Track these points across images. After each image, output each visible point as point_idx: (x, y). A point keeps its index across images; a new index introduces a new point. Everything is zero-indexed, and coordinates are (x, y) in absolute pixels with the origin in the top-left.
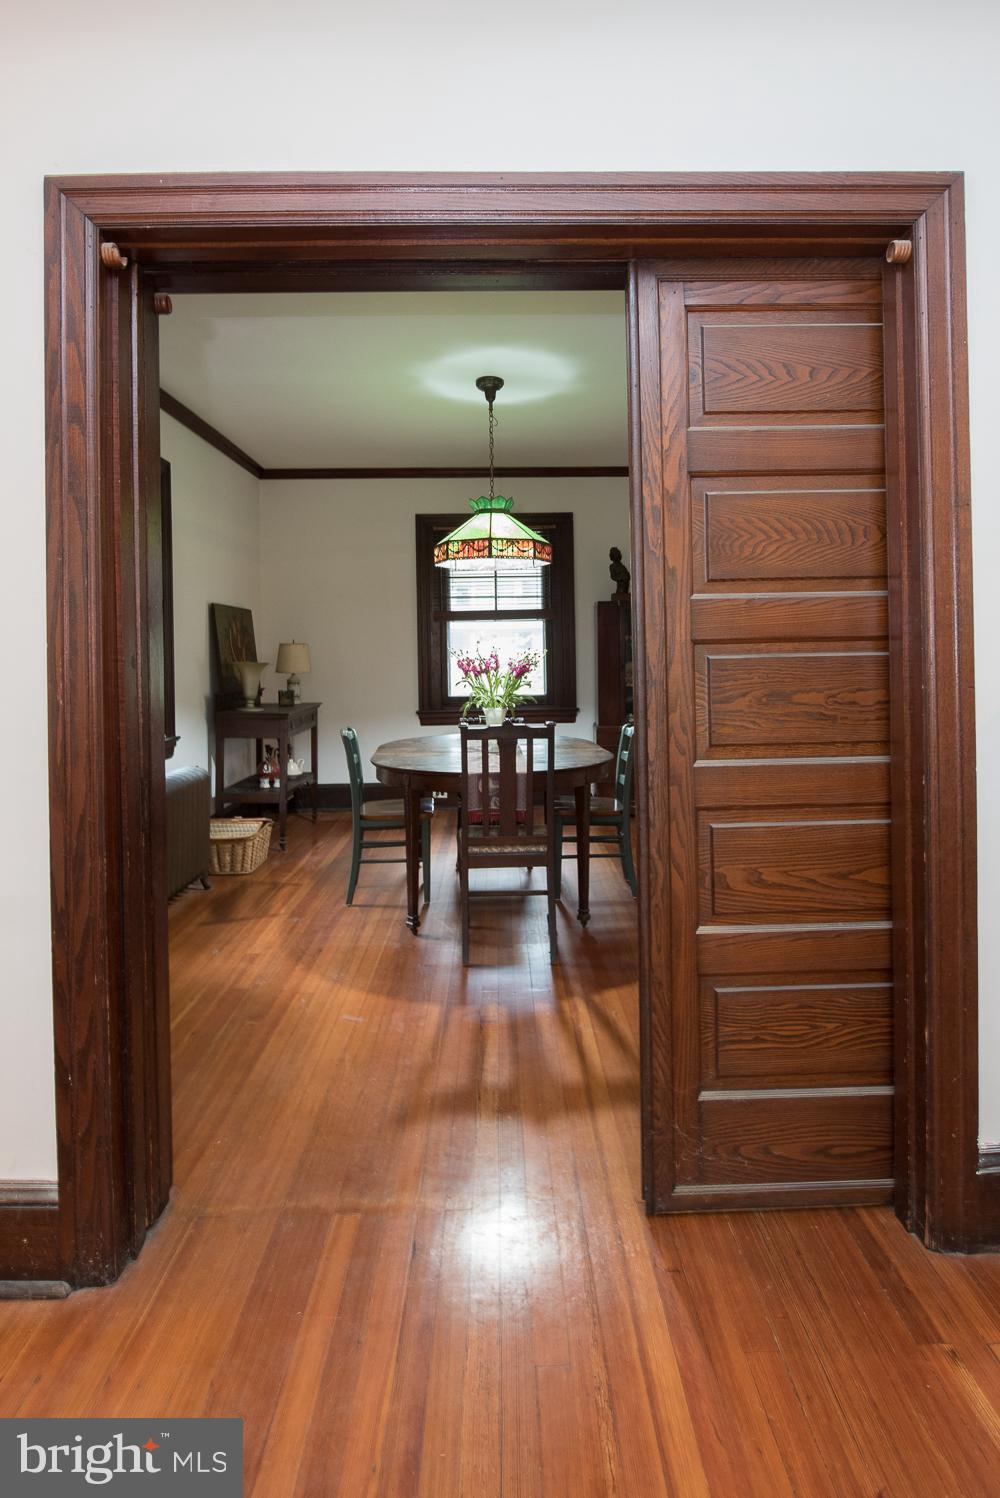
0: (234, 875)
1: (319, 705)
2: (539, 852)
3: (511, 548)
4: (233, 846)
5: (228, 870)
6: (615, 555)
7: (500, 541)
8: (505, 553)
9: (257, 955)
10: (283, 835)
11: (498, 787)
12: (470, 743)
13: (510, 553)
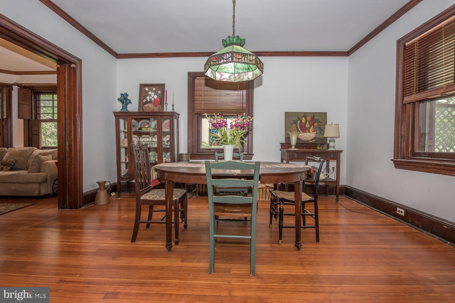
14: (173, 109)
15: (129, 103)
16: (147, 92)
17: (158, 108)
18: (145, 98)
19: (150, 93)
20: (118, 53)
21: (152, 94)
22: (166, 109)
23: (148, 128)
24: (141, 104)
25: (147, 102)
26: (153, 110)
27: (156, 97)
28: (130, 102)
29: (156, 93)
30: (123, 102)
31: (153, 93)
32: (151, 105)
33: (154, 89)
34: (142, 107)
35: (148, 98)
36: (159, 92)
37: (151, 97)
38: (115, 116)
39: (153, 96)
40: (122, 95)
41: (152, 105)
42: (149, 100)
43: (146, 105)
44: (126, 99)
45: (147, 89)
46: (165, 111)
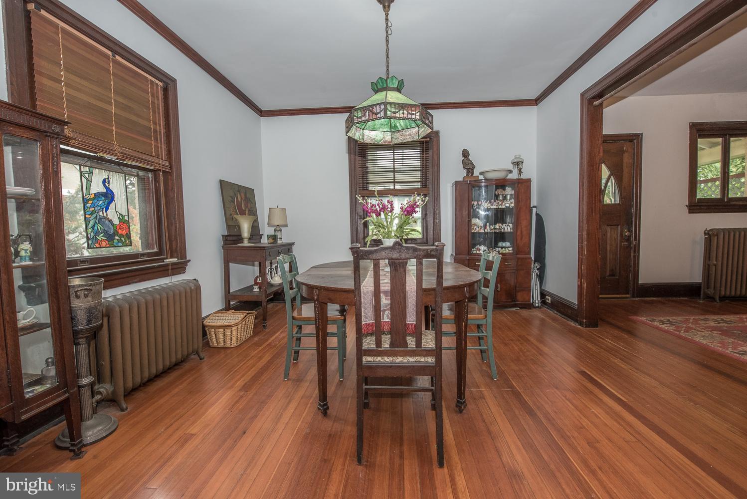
0: (226, 348)
1: (293, 244)
2: (427, 362)
3: (401, 112)
4: (224, 330)
5: (222, 345)
6: (465, 154)
7: (393, 106)
8: (397, 115)
9: (192, 435)
10: (265, 319)
11: (389, 302)
12: (363, 263)
13: (401, 115)
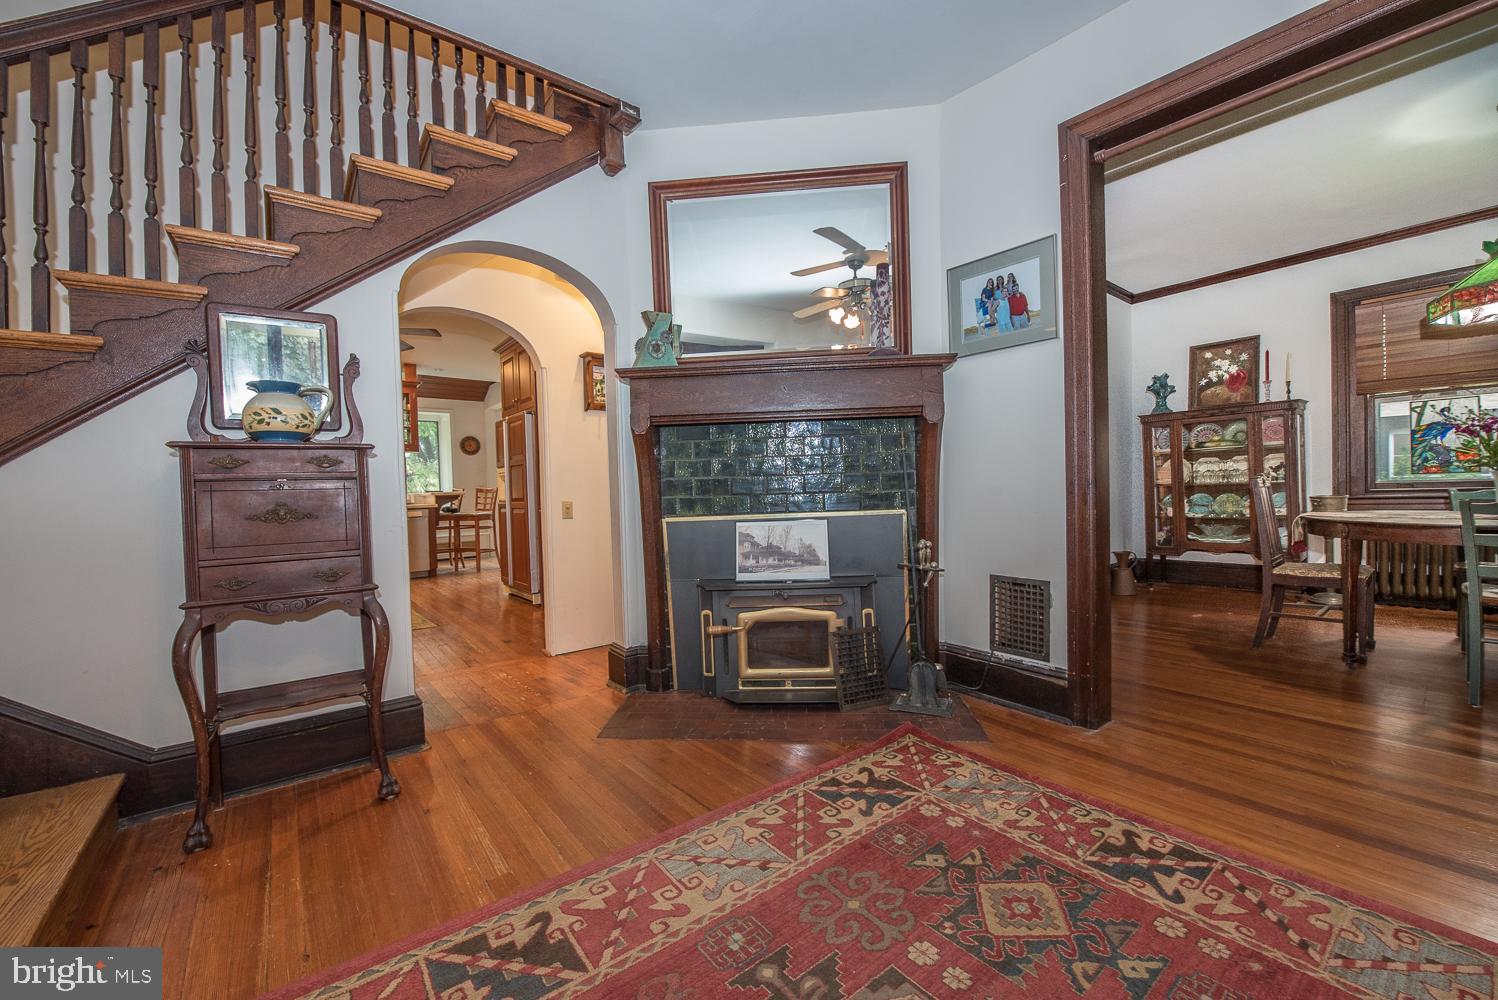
14: (1289, 392)
15: (1170, 393)
16: (1208, 362)
17: (1242, 395)
18: (1205, 374)
19: (1217, 363)
20: (1135, 292)
21: (1225, 364)
22: (1268, 395)
23: (1219, 441)
24: (1195, 391)
25: (1210, 384)
26: (1228, 399)
27: (1234, 369)
28: (1173, 390)
29: (1233, 359)
30: (1157, 393)
31: (1227, 362)
32: (1219, 390)
33: (1228, 352)
34: (1199, 397)
35: (1213, 375)
36: (1244, 357)
37: (1220, 373)
38: (1143, 423)
39: (1226, 368)
40: (1156, 379)
41: (1226, 389)
42: (1215, 380)
43: (1208, 392)
44: (1164, 386)
45: (1208, 355)
46: (1262, 399)
